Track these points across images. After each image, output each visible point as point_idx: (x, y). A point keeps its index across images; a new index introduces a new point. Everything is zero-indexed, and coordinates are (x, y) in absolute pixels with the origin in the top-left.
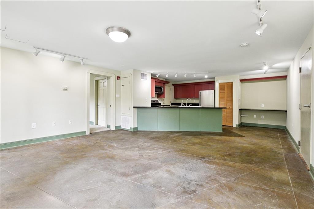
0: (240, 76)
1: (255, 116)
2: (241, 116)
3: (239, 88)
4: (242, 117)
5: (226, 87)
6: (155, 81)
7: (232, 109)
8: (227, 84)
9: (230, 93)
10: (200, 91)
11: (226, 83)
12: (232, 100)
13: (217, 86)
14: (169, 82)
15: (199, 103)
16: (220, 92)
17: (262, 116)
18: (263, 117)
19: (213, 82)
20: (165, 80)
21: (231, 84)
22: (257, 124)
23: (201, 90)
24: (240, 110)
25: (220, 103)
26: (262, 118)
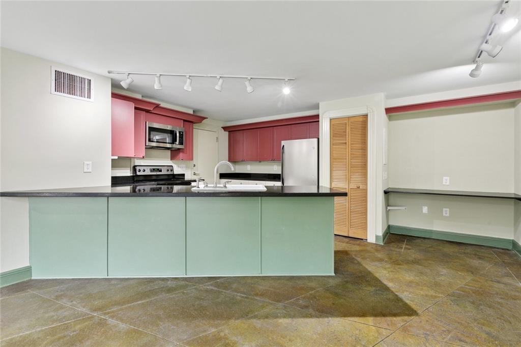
0: (388, 97)
1: (425, 210)
2: (389, 208)
3: (384, 131)
4: (389, 210)
5: (348, 130)
6: (136, 108)
7: (365, 191)
8: (352, 120)
9: (359, 146)
10: (283, 143)
11: (349, 118)
12: (364, 166)
13: (325, 127)
14: (204, 118)
15: (280, 173)
16: (332, 144)
17: (444, 209)
18: (446, 212)
19: (315, 119)
20: (191, 112)
21: (361, 119)
22: (431, 232)
23: (285, 139)
24: (386, 192)
25: (334, 173)
26: (444, 214)
